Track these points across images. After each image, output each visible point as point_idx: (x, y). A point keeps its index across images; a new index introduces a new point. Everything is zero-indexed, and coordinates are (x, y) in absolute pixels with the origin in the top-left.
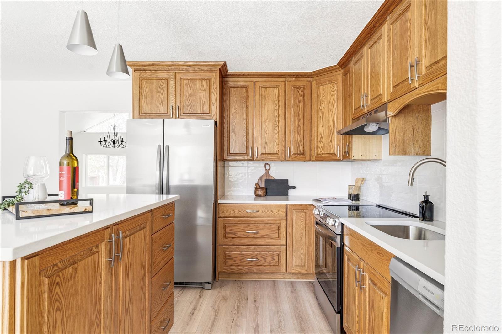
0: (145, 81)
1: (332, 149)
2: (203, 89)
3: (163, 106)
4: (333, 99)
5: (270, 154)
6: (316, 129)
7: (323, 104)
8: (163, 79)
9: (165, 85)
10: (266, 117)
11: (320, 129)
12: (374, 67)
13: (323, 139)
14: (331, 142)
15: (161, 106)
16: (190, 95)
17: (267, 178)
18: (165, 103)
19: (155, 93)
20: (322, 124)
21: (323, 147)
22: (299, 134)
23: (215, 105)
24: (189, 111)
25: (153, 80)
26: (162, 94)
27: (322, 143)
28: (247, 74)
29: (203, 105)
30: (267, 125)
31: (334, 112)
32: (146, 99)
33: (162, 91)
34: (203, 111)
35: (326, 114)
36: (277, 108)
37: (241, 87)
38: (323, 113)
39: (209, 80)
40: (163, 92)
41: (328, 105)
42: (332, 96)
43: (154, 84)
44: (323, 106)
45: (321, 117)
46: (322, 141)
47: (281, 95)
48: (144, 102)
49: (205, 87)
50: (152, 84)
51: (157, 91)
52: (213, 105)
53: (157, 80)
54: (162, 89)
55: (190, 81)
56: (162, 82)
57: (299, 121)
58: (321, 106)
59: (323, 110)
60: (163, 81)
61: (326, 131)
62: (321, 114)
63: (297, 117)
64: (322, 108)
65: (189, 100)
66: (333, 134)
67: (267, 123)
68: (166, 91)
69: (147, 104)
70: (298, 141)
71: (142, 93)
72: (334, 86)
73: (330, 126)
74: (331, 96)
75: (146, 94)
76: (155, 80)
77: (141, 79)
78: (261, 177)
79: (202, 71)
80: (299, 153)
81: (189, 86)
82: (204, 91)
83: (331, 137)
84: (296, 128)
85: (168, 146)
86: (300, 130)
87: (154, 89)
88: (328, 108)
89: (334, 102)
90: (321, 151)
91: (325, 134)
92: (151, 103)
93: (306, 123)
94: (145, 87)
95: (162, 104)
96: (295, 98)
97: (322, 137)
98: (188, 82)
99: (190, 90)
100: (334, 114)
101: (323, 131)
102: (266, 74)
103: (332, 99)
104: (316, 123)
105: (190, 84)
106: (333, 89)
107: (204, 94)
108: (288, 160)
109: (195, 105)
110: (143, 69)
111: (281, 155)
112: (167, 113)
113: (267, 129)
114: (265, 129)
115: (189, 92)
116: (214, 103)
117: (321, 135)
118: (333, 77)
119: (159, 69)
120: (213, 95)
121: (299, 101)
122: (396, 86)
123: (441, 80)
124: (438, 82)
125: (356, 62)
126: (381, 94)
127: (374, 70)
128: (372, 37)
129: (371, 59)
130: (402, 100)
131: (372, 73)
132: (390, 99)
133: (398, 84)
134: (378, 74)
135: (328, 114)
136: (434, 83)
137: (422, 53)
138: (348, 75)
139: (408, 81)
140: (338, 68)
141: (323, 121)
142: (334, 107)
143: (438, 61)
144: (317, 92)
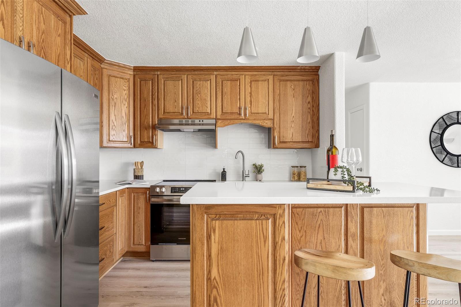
1: (125, 138)
4: (126, 94)
7: (115, 94)
11: (112, 117)
13: (115, 127)
14: (124, 131)
20: (114, 113)
21: (115, 134)
27: (114, 130)
31: (126, 105)
35: (118, 105)
38: (115, 103)
41: (121, 97)
44: (115, 96)
45: (113, 106)
46: (114, 129)
47: (84, 71)
49: (60, 31)
58: (113, 95)
59: (115, 100)
61: (119, 121)
62: (113, 103)
64: (115, 98)
66: (125, 124)
72: (126, 82)
73: (123, 117)
74: (123, 91)
83: (124, 127)
85: (68, 116)
88: (121, 100)
89: (126, 96)
90: (114, 138)
91: (117, 123)
96: (93, 79)
97: (114, 125)
100: (126, 107)
101: (116, 120)
103: (124, 94)
104: (107, 111)
106: (125, 85)
116: (68, 61)
117: (113, 123)
118: (124, 74)
122: (225, 113)
123: (261, 121)
124: (260, 121)
125: (167, 78)
126: (208, 112)
127: (199, 95)
128: (193, 73)
129: (195, 87)
130: (232, 122)
131: (197, 97)
132: (220, 118)
133: (228, 113)
134: (205, 99)
135: (121, 106)
136: (256, 121)
137: (248, 105)
138: (151, 82)
139: (237, 114)
140: (131, 69)
141: (115, 111)
142: (126, 101)
143: (259, 113)
144: (109, 82)
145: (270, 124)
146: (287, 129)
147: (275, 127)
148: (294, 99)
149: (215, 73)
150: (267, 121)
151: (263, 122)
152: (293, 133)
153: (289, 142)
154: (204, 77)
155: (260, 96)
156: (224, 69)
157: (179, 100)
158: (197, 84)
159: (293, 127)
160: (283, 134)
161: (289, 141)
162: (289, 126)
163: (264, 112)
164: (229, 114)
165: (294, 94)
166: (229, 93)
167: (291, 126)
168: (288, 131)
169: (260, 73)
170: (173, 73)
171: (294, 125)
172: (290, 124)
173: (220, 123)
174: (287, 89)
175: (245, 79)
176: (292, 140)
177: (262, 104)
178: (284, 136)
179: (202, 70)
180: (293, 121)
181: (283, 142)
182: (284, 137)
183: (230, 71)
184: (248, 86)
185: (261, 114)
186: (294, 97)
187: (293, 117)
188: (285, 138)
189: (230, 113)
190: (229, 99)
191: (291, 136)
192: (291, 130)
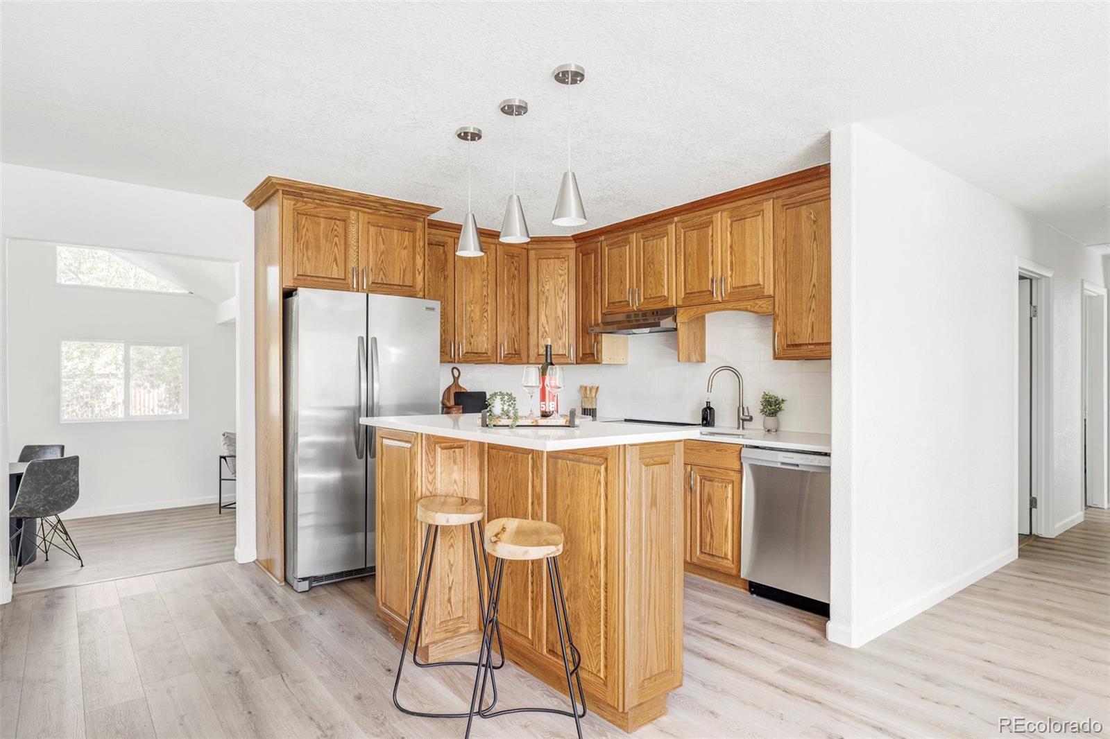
0: (304, 218)
1: (562, 349)
2: (404, 246)
3: (337, 266)
4: (562, 281)
5: (476, 353)
6: (535, 318)
7: (546, 285)
8: (336, 219)
9: (340, 230)
10: (471, 297)
11: (543, 320)
12: (653, 263)
13: (547, 334)
14: (560, 339)
15: (335, 265)
16: (383, 252)
17: (457, 391)
18: (340, 261)
19: (323, 241)
20: (546, 313)
22: (513, 325)
23: (422, 274)
24: (382, 279)
25: (319, 217)
26: (336, 244)
28: (447, 225)
29: (404, 272)
30: (472, 308)
31: (564, 299)
32: (307, 250)
33: (336, 239)
34: (404, 281)
35: (551, 300)
36: (485, 283)
37: (436, 245)
38: (547, 298)
39: (412, 232)
40: (338, 242)
41: (555, 288)
42: (561, 276)
43: (322, 226)
44: (547, 287)
45: (543, 302)
46: (545, 337)
47: (490, 264)
48: (303, 255)
49: (406, 243)
50: (319, 224)
51: (327, 239)
52: (419, 274)
53: (326, 218)
54: (336, 236)
55: (382, 229)
56: (335, 223)
57: (514, 305)
58: (543, 287)
59: (547, 294)
60: (338, 222)
61: (553, 324)
62: (544, 299)
63: (512, 300)
64: (546, 290)
65: (382, 262)
66: (562, 328)
67: (472, 306)
68: (343, 241)
69: (308, 258)
70: (513, 336)
71: (300, 238)
72: (563, 263)
74: (559, 276)
75: (307, 241)
76: (324, 218)
77: (298, 213)
78: (449, 389)
79: (401, 216)
80: (514, 352)
81: (382, 237)
82: (404, 249)
83: (560, 332)
84: (510, 316)
85: (375, 339)
86: (515, 320)
87: (322, 235)
88: (555, 291)
89: (563, 284)
91: (550, 327)
92: (316, 257)
93: (521, 310)
94: (304, 227)
95: (336, 264)
96: (509, 270)
97: (546, 331)
98: (381, 230)
99: (384, 244)
100: (564, 302)
101: (547, 323)
102: (454, 227)
103: (560, 282)
104: (535, 311)
105: (383, 235)
106: (561, 267)
107: (404, 253)
108: (500, 363)
109: (391, 270)
110: (301, 195)
111: (492, 355)
112: (344, 279)
113: (472, 315)
114: (470, 315)
115: (382, 247)
116: (420, 271)
117: (544, 328)
118: (560, 251)
119: (330, 200)
120: (418, 256)
121: (514, 277)
122: (691, 293)
123: (750, 303)
124: (747, 303)
125: (611, 245)
126: (664, 296)
127: (652, 266)
128: (645, 227)
129: (646, 253)
130: (700, 309)
131: (649, 269)
132: (681, 304)
133: (695, 293)
134: (660, 273)
135: (555, 300)
136: (742, 304)
137: (727, 272)
138: (593, 255)
139: (708, 293)
140: (570, 240)
141: (547, 309)
142: (563, 291)
143: (746, 287)
144: (538, 267)
145: (768, 308)
146: (802, 314)
147: (777, 312)
148: (815, 246)
149: (676, 219)
150: (762, 302)
151: (754, 305)
152: (814, 325)
153: (806, 344)
154: (659, 231)
155: (748, 251)
156: (686, 210)
157: (626, 280)
158: (649, 245)
159: (813, 311)
160: (793, 327)
161: (805, 342)
162: (804, 307)
163: (756, 283)
164: (697, 294)
165: (815, 232)
166: (696, 252)
167: (808, 308)
168: (803, 319)
169: (749, 201)
170: (620, 234)
171: (816, 305)
172: (806, 304)
173: (682, 314)
174: (802, 224)
175: (721, 219)
176: (812, 339)
177: (752, 266)
178: (795, 331)
179: (654, 219)
180: (814, 296)
181: (793, 345)
182: (794, 334)
183: (697, 210)
184: (727, 234)
185: (751, 288)
186: (815, 239)
187: (814, 286)
188: (796, 336)
189: (698, 292)
190: (696, 266)
191: (810, 330)
192: (808, 318)
